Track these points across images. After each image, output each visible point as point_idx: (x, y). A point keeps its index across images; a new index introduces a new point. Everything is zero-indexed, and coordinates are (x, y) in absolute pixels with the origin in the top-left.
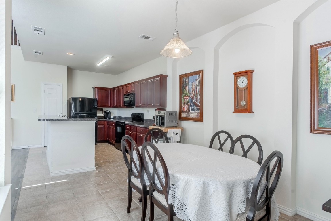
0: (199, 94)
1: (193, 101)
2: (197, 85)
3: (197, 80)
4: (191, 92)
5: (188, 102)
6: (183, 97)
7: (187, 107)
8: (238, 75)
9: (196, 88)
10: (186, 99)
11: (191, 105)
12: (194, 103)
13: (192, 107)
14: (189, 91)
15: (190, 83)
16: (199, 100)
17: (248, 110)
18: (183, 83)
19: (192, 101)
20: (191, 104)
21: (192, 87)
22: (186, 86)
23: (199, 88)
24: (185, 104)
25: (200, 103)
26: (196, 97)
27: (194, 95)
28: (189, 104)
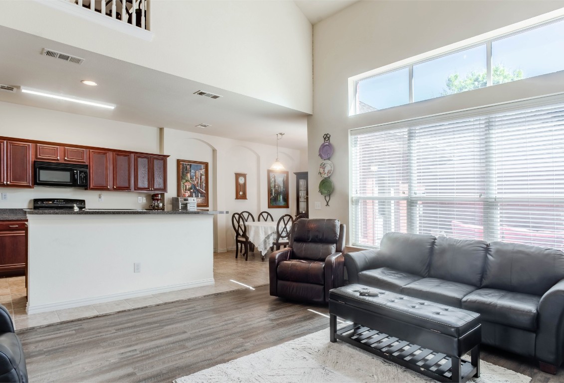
0: (204, 182)
1: (197, 188)
2: (201, 174)
3: (201, 169)
4: (194, 179)
5: (191, 189)
6: (183, 183)
7: (189, 194)
8: (238, 176)
9: (201, 177)
10: (187, 186)
11: (195, 192)
12: (198, 191)
13: (195, 194)
14: (191, 178)
15: (192, 171)
16: (204, 189)
17: (244, 197)
18: (183, 168)
19: (195, 187)
20: (194, 190)
21: (196, 176)
22: (187, 173)
23: (203, 177)
24: (186, 190)
25: (205, 191)
26: (200, 185)
27: (198, 183)
28: (192, 190)
